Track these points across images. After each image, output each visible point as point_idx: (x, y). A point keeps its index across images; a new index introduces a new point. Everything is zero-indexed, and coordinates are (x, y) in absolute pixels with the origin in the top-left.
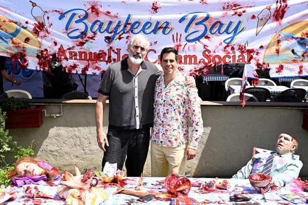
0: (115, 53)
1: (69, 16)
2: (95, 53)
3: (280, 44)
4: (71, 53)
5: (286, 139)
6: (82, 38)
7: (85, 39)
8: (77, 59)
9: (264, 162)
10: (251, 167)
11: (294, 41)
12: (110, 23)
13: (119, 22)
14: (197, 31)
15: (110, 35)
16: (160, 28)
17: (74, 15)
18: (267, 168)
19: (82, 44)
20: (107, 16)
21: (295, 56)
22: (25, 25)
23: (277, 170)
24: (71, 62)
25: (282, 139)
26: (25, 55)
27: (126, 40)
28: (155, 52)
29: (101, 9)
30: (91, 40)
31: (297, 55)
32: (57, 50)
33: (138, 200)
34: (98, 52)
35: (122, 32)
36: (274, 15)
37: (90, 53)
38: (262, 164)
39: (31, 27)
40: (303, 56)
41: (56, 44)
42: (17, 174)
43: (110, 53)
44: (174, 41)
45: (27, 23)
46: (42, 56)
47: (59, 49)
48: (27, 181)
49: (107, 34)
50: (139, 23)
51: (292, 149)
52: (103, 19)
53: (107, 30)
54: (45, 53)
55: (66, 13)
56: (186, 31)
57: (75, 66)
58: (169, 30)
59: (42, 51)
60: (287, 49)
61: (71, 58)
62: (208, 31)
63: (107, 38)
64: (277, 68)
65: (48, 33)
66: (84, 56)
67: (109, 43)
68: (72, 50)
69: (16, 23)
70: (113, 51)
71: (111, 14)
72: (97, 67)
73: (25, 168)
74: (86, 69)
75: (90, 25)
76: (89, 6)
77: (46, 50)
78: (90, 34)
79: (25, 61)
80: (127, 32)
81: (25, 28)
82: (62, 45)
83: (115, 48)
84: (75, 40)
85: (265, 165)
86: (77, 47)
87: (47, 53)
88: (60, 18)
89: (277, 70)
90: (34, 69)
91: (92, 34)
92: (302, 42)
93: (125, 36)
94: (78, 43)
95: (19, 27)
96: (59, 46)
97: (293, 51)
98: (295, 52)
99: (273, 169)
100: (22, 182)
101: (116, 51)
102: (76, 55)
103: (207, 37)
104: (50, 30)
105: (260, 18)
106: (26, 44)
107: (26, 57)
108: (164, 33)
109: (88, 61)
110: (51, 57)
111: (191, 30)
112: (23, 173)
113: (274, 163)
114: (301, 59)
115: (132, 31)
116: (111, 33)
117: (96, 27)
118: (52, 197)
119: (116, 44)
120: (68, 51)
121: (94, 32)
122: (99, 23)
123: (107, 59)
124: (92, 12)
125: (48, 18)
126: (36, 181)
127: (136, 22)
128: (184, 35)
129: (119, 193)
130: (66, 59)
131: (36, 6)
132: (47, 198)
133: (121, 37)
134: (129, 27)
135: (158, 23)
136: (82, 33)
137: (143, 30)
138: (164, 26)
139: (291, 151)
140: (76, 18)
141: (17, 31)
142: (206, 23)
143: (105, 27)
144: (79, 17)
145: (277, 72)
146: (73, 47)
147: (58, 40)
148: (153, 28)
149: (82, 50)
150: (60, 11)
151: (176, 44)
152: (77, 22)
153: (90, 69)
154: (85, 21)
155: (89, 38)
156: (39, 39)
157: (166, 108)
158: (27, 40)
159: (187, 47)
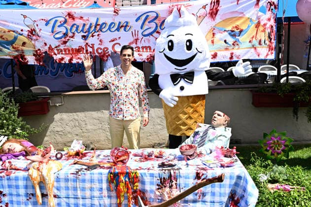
0: (91, 47)
1: (52, 23)
2: (76, 49)
3: (215, 36)
4: (58, 50)
5: (219, 115)
6: (65, 38)
7: (67, 38)
8: (63, 54)
9: (201, 134)
10: (192, 139)
11: (226, 33)
12: (84, 25)
13: (91, 24)
14: (150, 28)
15: (85, 34)
16: (122, 26)
17: (56, 21)
18: (203, 139)
19: (65, 43)
20: (81, 20)
21: (226, 45)
22: (21, 33)
23: (210, 141)
24: (59, 56)
25: (216, 115)
26: (24, 56)
27: (97, 37)
28: (120, 44)
29: (75, 15)
30: (72, 39)
31: (229, 44)
32: (48, 49)
33: (85, 169)
34: (78, 48)
35: (94, 32)
36: (209, 13)
37: (72, 49)
38: (200, 136)
39: (26, 33)
40: (233, 44)
41: (46, 44)
42: (3, 151)
43: (86, 47)
44: (133, 36)
45: (22, 30)
46: (37, 54)
47: (49, 48)
48: (9, 157)
49: (83, 34)
50: (106, 24)
51: (224, 123)
52: (78, 22)
53: (82, 31)
54: (39, 52)
55: (50, 20)
56: (142, 28)
57: (62, 59)
58: (129, 28)
59: (36, 51)
60: (221, 39)
61: (59, 53)
62: (159, 28)
63: (83, 36)
64: (212, 55)
65: (39, 37)
66: (68, 51)
67: (85, 40)
68: (58, 48)
69: (14, 32)
70: (89, 46)
71: (84, 18)
72: (79, 58)
73: (9, 147)
74: (71, 60)
75: (69, 27)
76: (66, 14)
77: (39, 50)
78: (70, 34)
79: (25, 59)
80: (98, 31)
81: (22, 35)
82: (50, 45)
83: (90, 44)
84: (59, 40)
85: (202, 137)
86: (61, 46)
87: (40, 52)
88: (46, 25)
89: (212, 57)
90: (33, 64)
91: (72, 34)
92: (233, 33)
93: (96, 34)
94: (62, 42)
95: (16, 35)
96: (48, 46)
97: (225, 41)
98: (227, 41)
99: (207, 139)
100: (6, 157)
101: (91, 46)
102: (61, 51)
103: (158, 32)
104: (40, 34)
105: (198, 16)
106: (23, 47)
107: (25, 57)
108: (125, 30)
109: (71, 54)
110: (44, 54)
111: (145, 27)
112: (7, 150)
113: (208, 135)
114: (232, 48)
115: (101, 31)
116: (86, 32)
117: (74, 29)
118: (22, 169)
119: (90, 40)
120: (56, 49)
121: (73, 33)
122: (76, 26)
123: (85, 52)
124: (69, 17)
125: (37, 25)
126: (16, 156)
127: (104, 23)
128: (141, 31)
129: (75, 164)
130: (56, 54)
131: (26, 17)
132: (18, 170)
133: (94, 35)
134: (98, 27)
135: (120, 23)
136: (64, 34)
137: (109, 29)
138: (125, 25)
139: (224, 125)
140: (58, 24)
141: (16, 38)
142: (156, 21)
143: (80, 28)
144: (60, 22)
145: (212, 58)
146: (59, 45)
147: (46, 41)
148: (116, 27)
149: (65, 47)
150: (45, 19)
151: (135, 38)
152: (59, 26)
153: (74, 59)
154: (65, 25)
155: (70, 37)
156: (33, 42)
157: (127, 91)
158: (24, 44)
159: (143, 40)
